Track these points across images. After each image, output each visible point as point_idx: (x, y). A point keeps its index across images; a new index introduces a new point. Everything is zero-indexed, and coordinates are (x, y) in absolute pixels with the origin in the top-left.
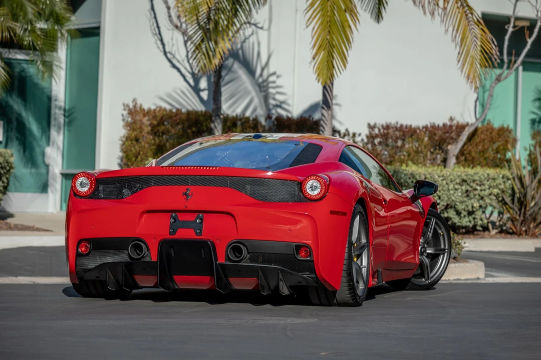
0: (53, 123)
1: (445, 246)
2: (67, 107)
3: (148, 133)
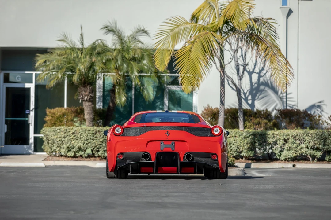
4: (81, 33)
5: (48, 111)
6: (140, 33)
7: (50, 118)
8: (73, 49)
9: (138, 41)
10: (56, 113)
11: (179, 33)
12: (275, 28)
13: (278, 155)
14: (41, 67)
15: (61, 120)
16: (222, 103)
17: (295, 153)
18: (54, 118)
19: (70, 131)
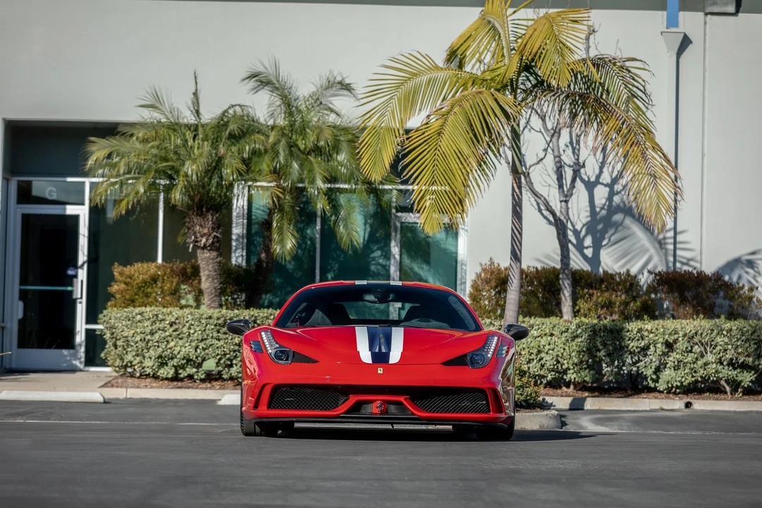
4: (194, 91)
5: (117, 270)
6: (334, 88)
7: (123, 286)
8: (174, 127)
9: (326, 110)
10: (136, 275)
11: (415, 91)
12: (644, 81)
13: (652, 379)
14: (101, 168)
15: (147, 293)
16: (516, 256)
17: (691, 376)
18: (130, 288)
19: (164, 320)
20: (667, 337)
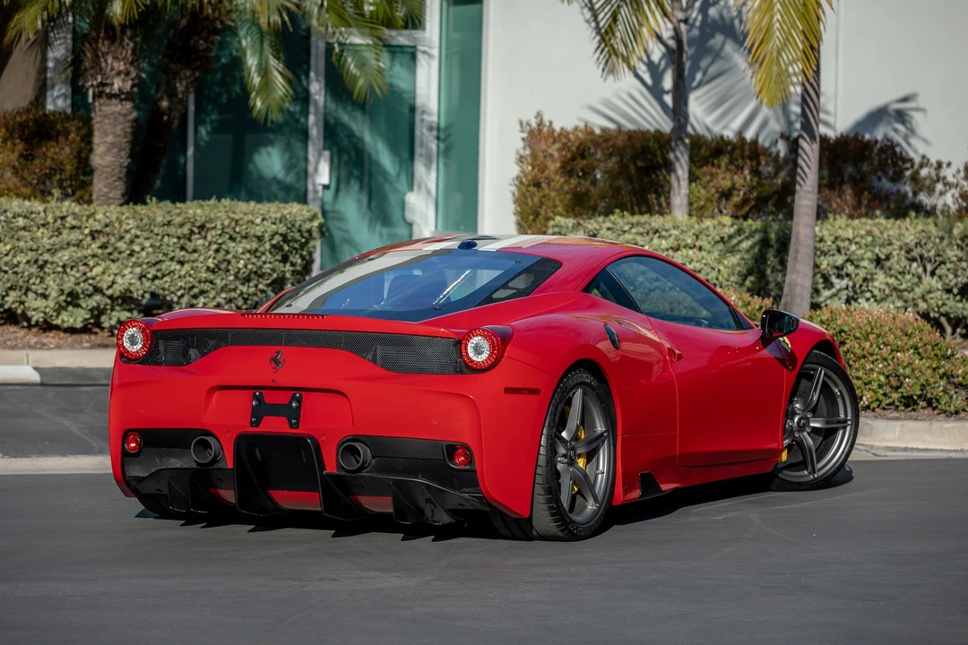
0: (418, 150)
1: (846, 415)
2: (443, 124)
3: (556, 172)
19: (79, 228)
20: (877, 250)
